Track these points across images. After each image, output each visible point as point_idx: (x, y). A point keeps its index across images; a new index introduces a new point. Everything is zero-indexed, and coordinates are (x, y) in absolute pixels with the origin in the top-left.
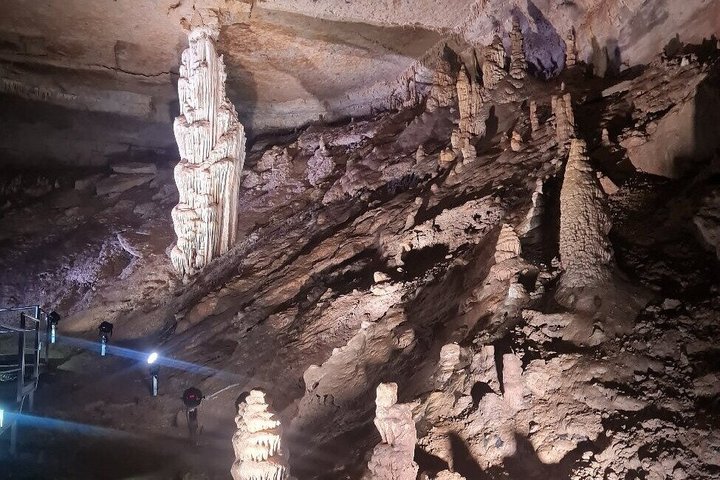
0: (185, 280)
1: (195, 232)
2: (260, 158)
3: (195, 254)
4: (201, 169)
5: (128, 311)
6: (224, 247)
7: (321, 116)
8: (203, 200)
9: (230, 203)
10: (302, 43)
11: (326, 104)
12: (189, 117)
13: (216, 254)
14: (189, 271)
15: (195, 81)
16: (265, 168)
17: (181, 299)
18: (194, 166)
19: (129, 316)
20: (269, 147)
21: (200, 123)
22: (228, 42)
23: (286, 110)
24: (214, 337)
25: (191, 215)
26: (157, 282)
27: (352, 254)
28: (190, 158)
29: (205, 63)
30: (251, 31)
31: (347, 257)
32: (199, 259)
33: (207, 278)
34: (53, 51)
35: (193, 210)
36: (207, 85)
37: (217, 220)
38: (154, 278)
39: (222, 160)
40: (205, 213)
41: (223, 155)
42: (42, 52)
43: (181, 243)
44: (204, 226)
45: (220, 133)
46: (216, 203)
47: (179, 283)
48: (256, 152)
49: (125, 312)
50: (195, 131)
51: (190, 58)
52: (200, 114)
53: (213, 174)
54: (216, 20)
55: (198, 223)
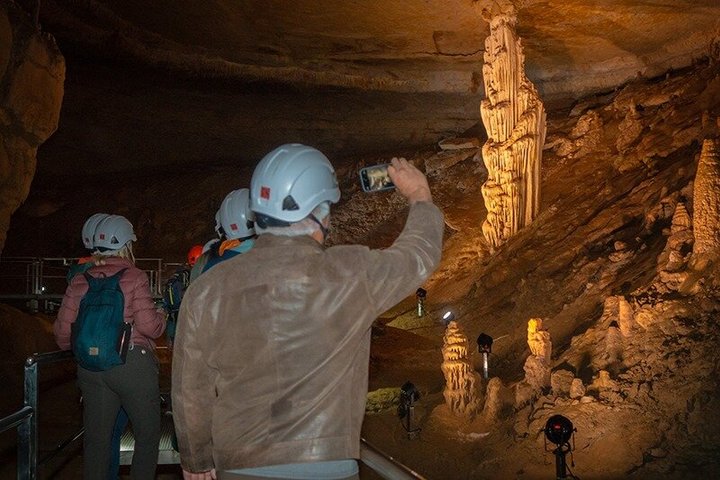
0: (492, 251)
1: (502, 206)
2: (575, 124)
3: (503, 226)
4: (504, 148)
5: (444, 279)
6: (528, 219)
7: (640, 73)
8: (507, 176)
9: (533, 176)
10: (603, 9)
11: (645, 59)
12: (493, 102)
13: (521, 226)
14: (498, 243)
15: (496, 66)
16: (579, 134)
17: (486, 268)
18: (499, 144)
19: (444, 283)
20: (584, 112)
21: (502, 104)
22: (532, 18)
23: (604, 69)
24: (503, 300)
25: (497, 191)
26: (471, 253)
27: (621, 224)
28: (495, 138)
29: (504, 49)
30: (550, 7)
31: (616, 226)
32: (506, 231)
33: (510, 249)
34: (383, 47)
35: (499, 186)
36: (507, 68)
37: (521, 195)
38: (468, 249)
39: (522, 138)
40: (508, 188)
41: (524, 133)
42: (375, 48)
43: (490, 217)
44: (509, 200)
45: (520, 113)
46: (519, 179)
47: (486, 253)
48: (572, 117)
49: (442, 280)
50: (498, 113)
51: (491, 43)
52: (501, 97)
53: (515, 152)
54: (512, 7)
55: (504, 198)
